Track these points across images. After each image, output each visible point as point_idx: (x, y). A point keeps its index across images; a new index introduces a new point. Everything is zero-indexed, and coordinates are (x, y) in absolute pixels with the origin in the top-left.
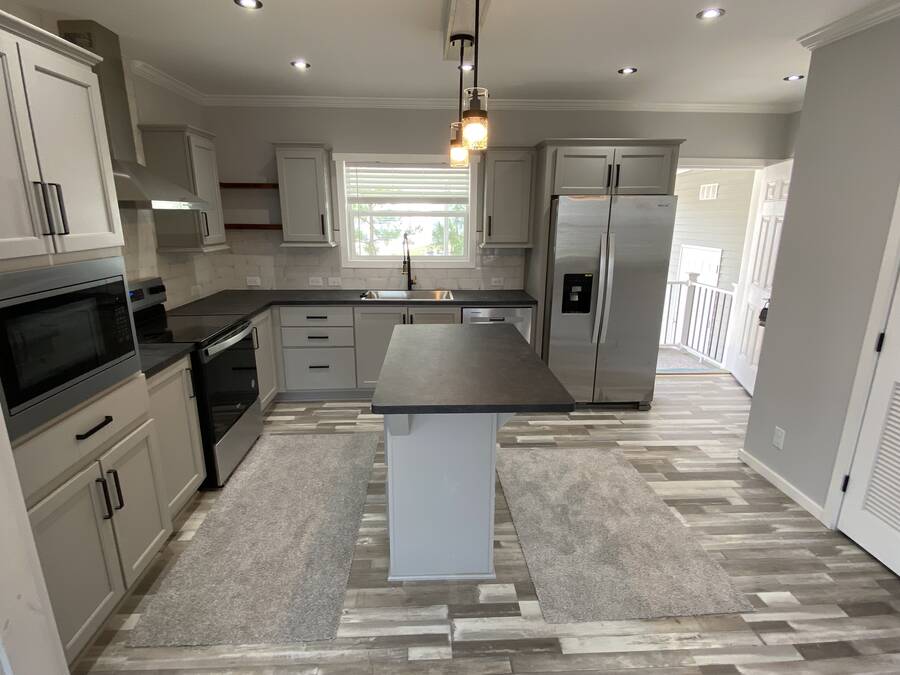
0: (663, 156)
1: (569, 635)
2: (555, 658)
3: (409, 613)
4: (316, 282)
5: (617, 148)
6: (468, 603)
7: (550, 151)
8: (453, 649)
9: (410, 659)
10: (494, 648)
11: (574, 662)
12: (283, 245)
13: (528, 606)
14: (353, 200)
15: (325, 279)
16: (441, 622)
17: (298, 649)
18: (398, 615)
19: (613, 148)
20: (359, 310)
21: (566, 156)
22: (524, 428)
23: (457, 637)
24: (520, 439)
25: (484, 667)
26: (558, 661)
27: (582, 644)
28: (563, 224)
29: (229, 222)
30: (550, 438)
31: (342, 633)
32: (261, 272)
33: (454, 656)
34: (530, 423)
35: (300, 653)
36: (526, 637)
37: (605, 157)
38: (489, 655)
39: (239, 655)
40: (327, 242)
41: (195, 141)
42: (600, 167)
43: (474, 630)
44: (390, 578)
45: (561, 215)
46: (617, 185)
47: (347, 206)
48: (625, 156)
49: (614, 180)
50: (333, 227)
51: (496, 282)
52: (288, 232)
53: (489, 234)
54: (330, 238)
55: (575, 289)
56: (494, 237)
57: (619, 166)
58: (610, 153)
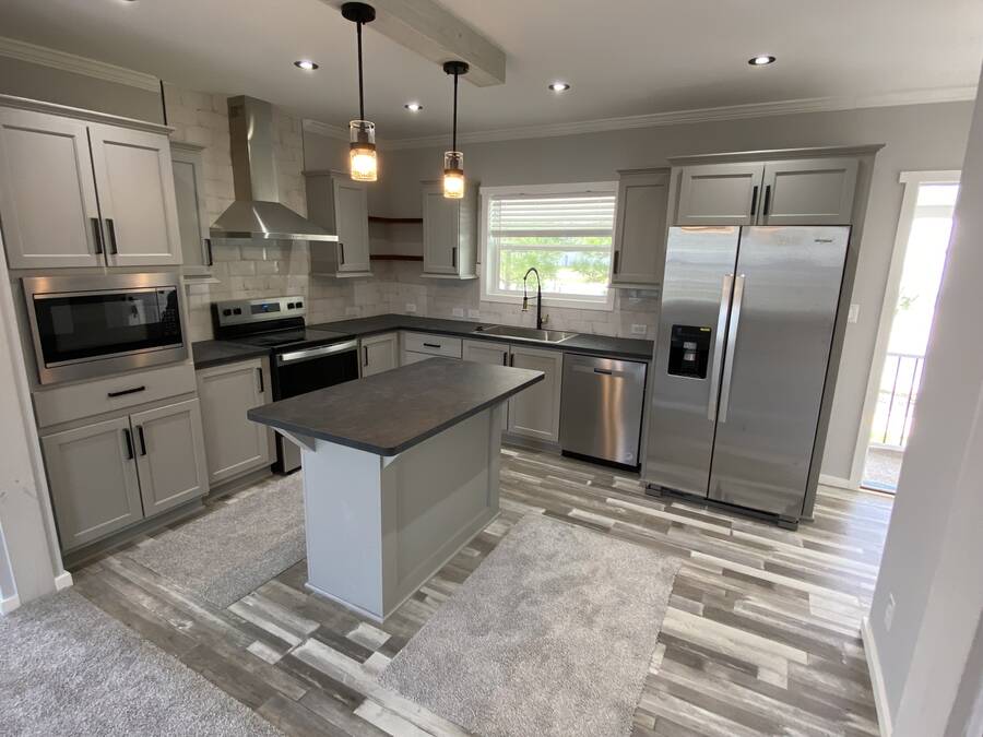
0: (844, 170)
1: (378, 701)
2: (341, 711)
3: (288, 617)
4: (458, 313)
5: (768, 163)
6: (338, 632)
7: (675, 171)
8: (282, 659)
9: (248, 649)
10: (310, 676)
11: (354, 723)
12: (424, 276)
13: (379, 660)
14: (498, 234)
15: (466, 311)
16: (299, 634)
17: (198, 604)
18: (279, 613)
19: (762, 163)
20: (468, 342)
21: (694, 177)
22: (596, 504)
23: (296, 653)
24: (575, 512)
25: (284, 684)
26: (341, 715)
27: (379, 715)
28: (673, 262)
30: (611, 522)
31: (234, 608)
33: (277, 665)
34: (609, 500)
35: (196, 607)
36: (344, 682)
37: (750, 175)
38: (299, 677)
39: (166, 590)
40: (457, 275)
42: (743, 189)
43: (315, 654)
44: (307, 584)
45: (669, 250)
46: (766, 212)
47: (491, 239)
48: (778, 174)
49: (761, 207)
50: (475, 260)
51: (636, 330)
52: (428, 264)
53: (615, 271)
54: (463, 271)
55: (689, 345)
56: (623, 275)
57: (768, 188)
58: (758, 171)
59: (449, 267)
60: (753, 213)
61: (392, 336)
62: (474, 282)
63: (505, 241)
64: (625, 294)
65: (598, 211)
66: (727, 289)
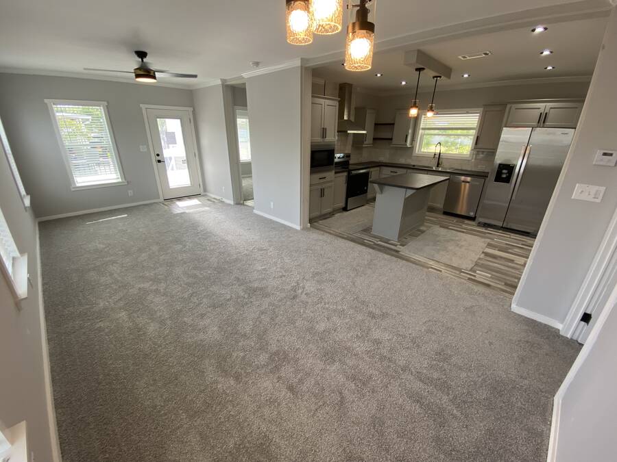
4: (402, 161)
5: (547, 104)
7: (508, 106)
12: (391, 146)
14: (423, 129)
15: (406, 160)
19: (545, 104)
21: (516, 109)
28: (502, 141)
29: (376, 137)
32: (384, 156)
34: (463, 226)
37: (539, 109)
40: (406, 146)
41: (368, 111)
44: (371, 233)
45: (502, 136)
46: (544, 122)
47: (421, 131)
48: (551, 108)
49: (543, 121)
50: (413, 140)
51: (481, 168)
52: (394, 141)
53: (476, 144)
54: (408, 145)
55: (504, 171)
56: (479, 146)
57: (546, 114)
58: (543, 106)
59: (403, 143)
60: (539, 122)
61: (378, 168)
62: (412, 148)
63: (427, 132)
64: (478, 153)
65: (472, 120)
66: (523, 152)
